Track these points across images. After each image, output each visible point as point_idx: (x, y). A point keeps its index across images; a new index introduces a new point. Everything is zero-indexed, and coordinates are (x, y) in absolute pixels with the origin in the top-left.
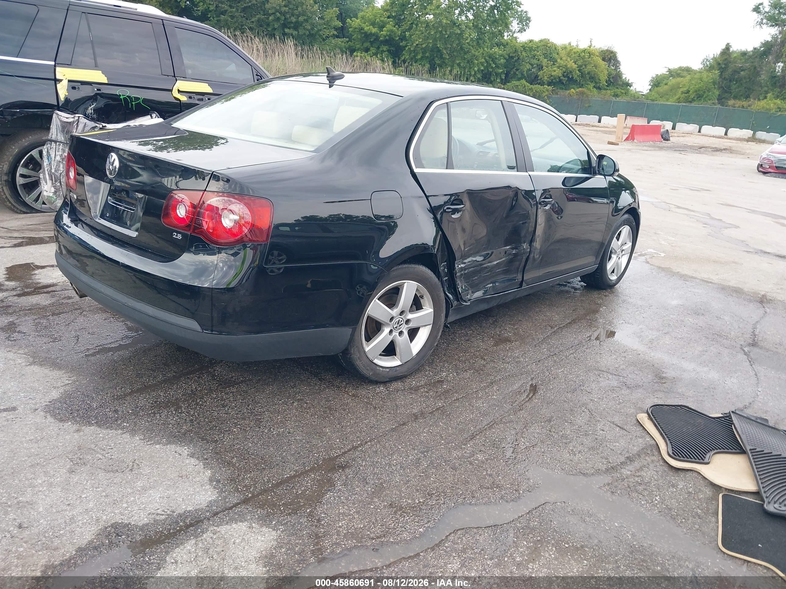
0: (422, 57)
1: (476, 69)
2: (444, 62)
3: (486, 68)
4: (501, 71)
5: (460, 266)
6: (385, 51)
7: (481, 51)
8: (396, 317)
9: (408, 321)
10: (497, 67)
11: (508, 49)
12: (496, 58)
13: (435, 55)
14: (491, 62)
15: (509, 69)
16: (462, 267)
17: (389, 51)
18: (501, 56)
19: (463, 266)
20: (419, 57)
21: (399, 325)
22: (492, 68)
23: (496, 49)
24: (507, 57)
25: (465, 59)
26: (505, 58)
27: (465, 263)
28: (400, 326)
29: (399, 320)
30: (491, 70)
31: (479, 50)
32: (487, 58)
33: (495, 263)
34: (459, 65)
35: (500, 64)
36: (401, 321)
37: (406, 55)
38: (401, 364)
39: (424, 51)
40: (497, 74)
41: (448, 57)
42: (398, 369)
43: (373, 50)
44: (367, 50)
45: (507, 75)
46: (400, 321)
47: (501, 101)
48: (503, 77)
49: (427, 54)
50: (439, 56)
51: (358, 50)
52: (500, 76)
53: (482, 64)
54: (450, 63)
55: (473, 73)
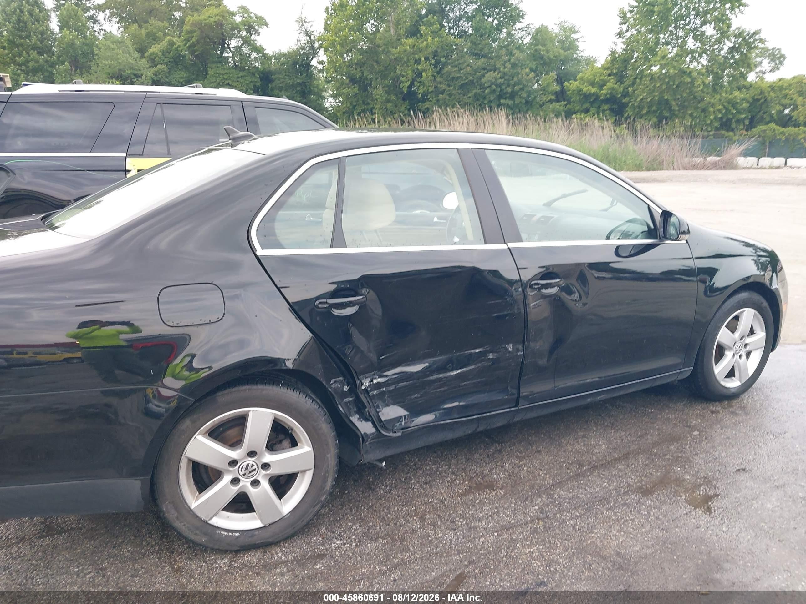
0: (648, 112)
1: (712, 117)
2: (674, 114)
3: (726, 114)
4: (743, 116)
5: (375, 381)
6: (607, 110)
7: (718, 97)
8: (241, 460)
9: (266, 466)
10: (739, 112)
11: (752, 92)
12: (737, 103)
13: (663, 108)
14: (730, 108)
15: (754, 114)
16: (378, 383)
17: (611, 109)
18: (743, 100)
19: (380, 380)
20: (644, 112)
21: (247, 472)
22: (732, 114)
23: (737, 93)
24: (751, 100)
25: (698, 108)
26: (748, 102)
27: (386, 376)
28: (250, 472)
29: (248, 465)
30: (731, 116)
31: (716, 96)
32: (725, 104)
33: (454, 373)
34: (691, 115)
35: (742, 109)
36: (253, 465)
37: (629, 112)
38: (262, 525)
39: (650, 104)
40: (738, 121)
41: (677, 109)
42: (257, 533)
43: (593, 110)
44: (587, 111)
45: (752, 120)
46: (250, 466)
47: (457, 148)
48: (747, 122)
49: (654, 108)
50: (668, 109)
51: (578, 111)
52: (744, 123)
53: (720, 111)
54: (681, 115)
55: (709, 122)
